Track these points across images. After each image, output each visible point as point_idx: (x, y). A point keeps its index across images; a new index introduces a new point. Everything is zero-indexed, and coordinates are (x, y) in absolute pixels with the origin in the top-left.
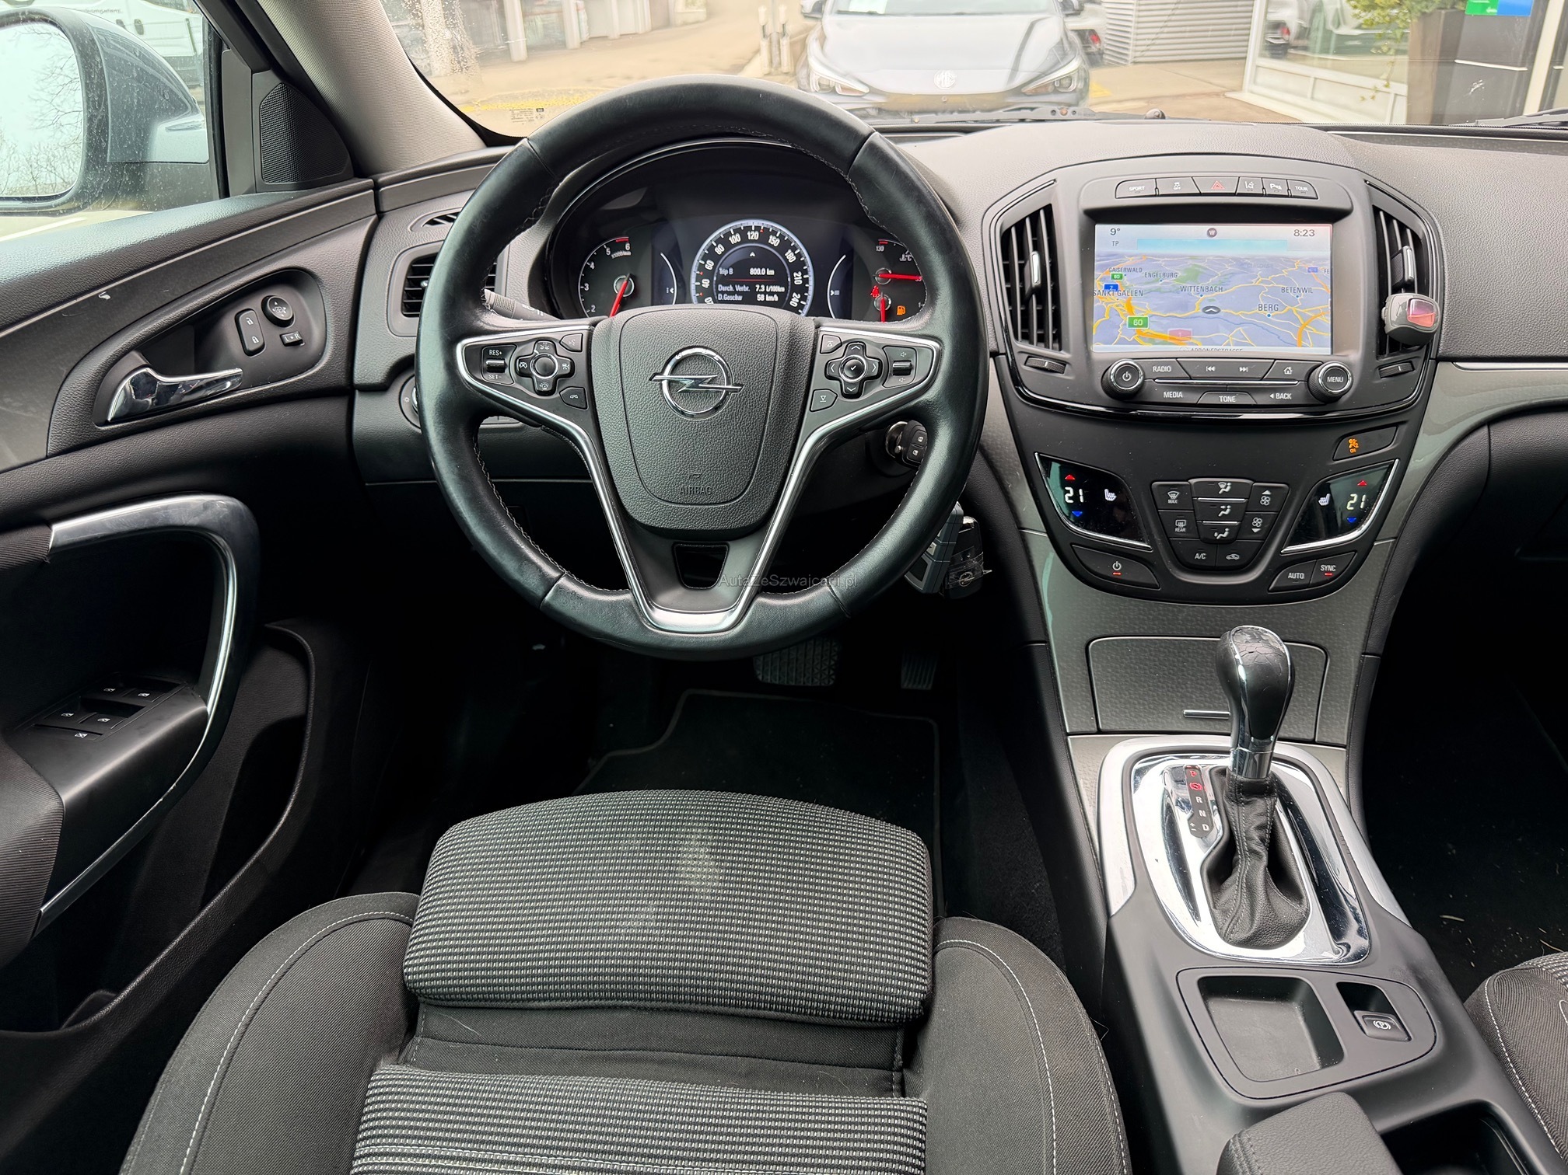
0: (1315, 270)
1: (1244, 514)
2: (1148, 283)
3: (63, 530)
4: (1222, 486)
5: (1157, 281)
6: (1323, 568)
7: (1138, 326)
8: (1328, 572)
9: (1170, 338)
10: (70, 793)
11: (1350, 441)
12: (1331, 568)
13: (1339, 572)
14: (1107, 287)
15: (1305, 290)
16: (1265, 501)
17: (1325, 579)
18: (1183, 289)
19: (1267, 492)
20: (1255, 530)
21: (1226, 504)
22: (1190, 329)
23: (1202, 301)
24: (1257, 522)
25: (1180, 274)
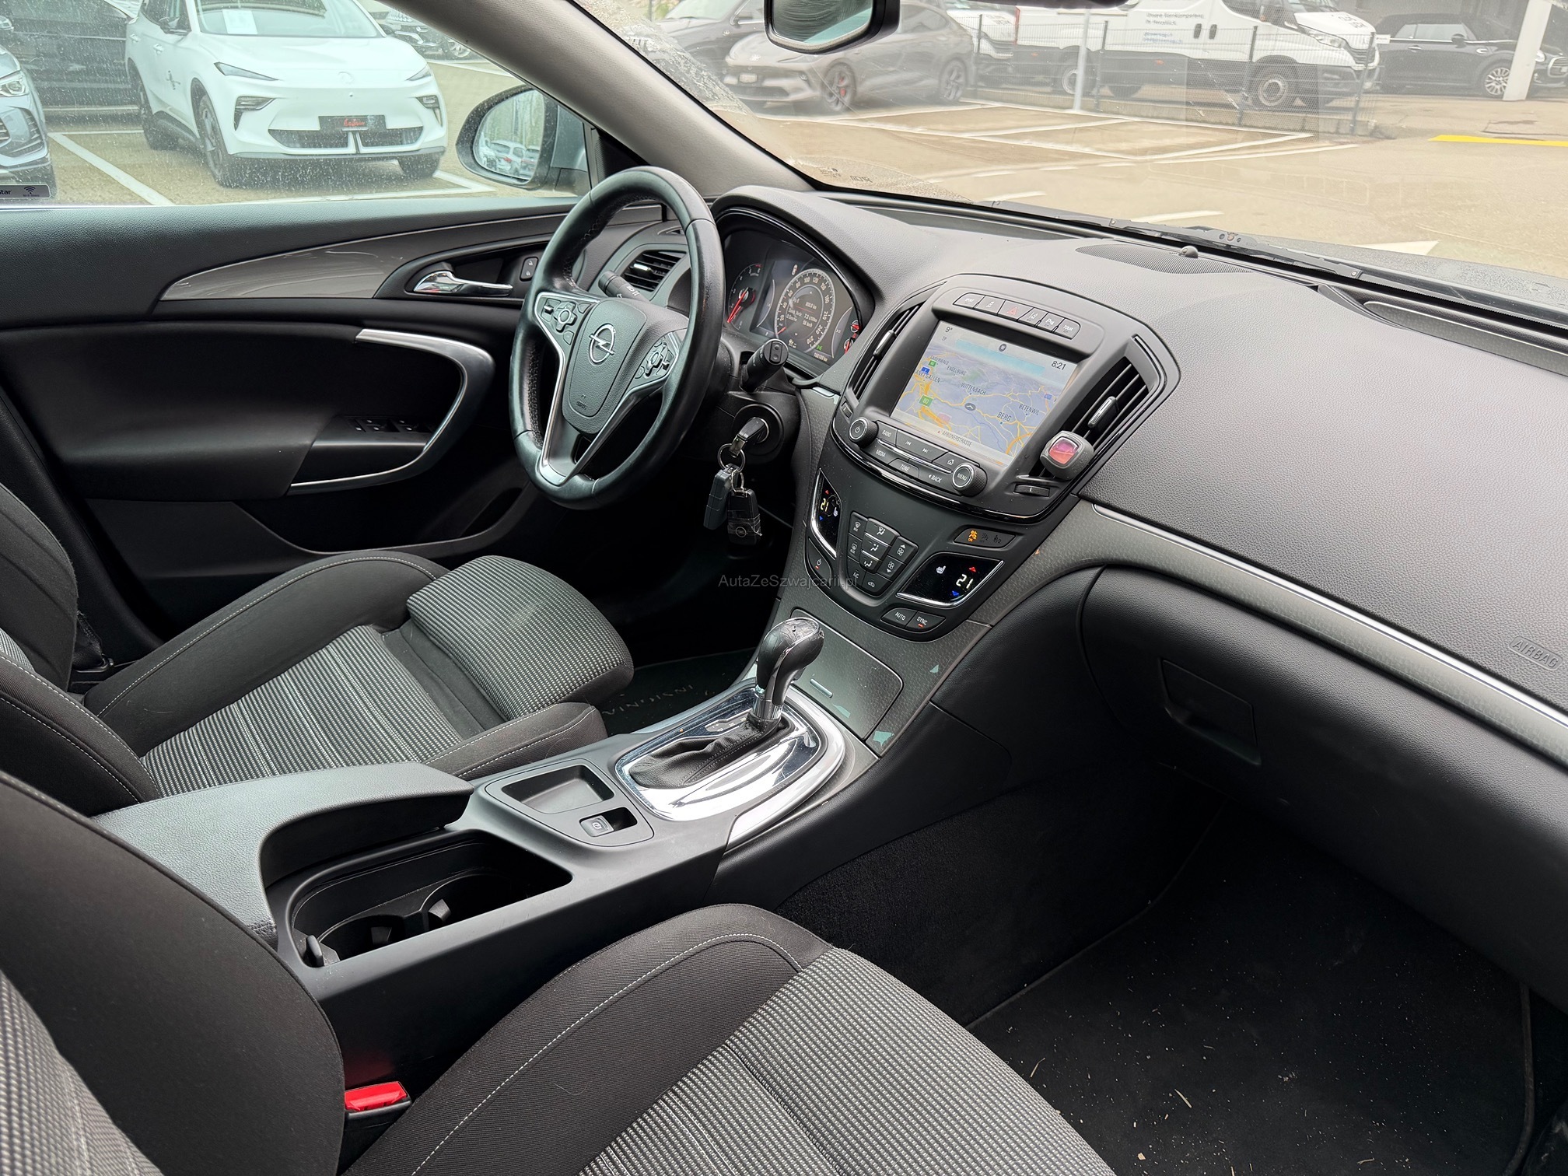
0: (1049, 397)
1: (886, 555)
2: (946, 374)
3: (367, 334)
4: (880, 530)
5: (951, 374)
6: (919, 619)
7: (924, 404)
8: (922, 624)
9: (937, 420)
10: (319, 444)
11: (972, 532)
12: (924, 622)
13: (928, 626)
14: (923, 369)
15: (1034, 411)
16: (900, 552)
17: (916, 627)
18: (963, 385)
19: (903, 546)
20: (889, 571)
21: (877, 543)
22: (951, 417)
23: (967, 399)
24: (891, 565)
25: (967, 373)
